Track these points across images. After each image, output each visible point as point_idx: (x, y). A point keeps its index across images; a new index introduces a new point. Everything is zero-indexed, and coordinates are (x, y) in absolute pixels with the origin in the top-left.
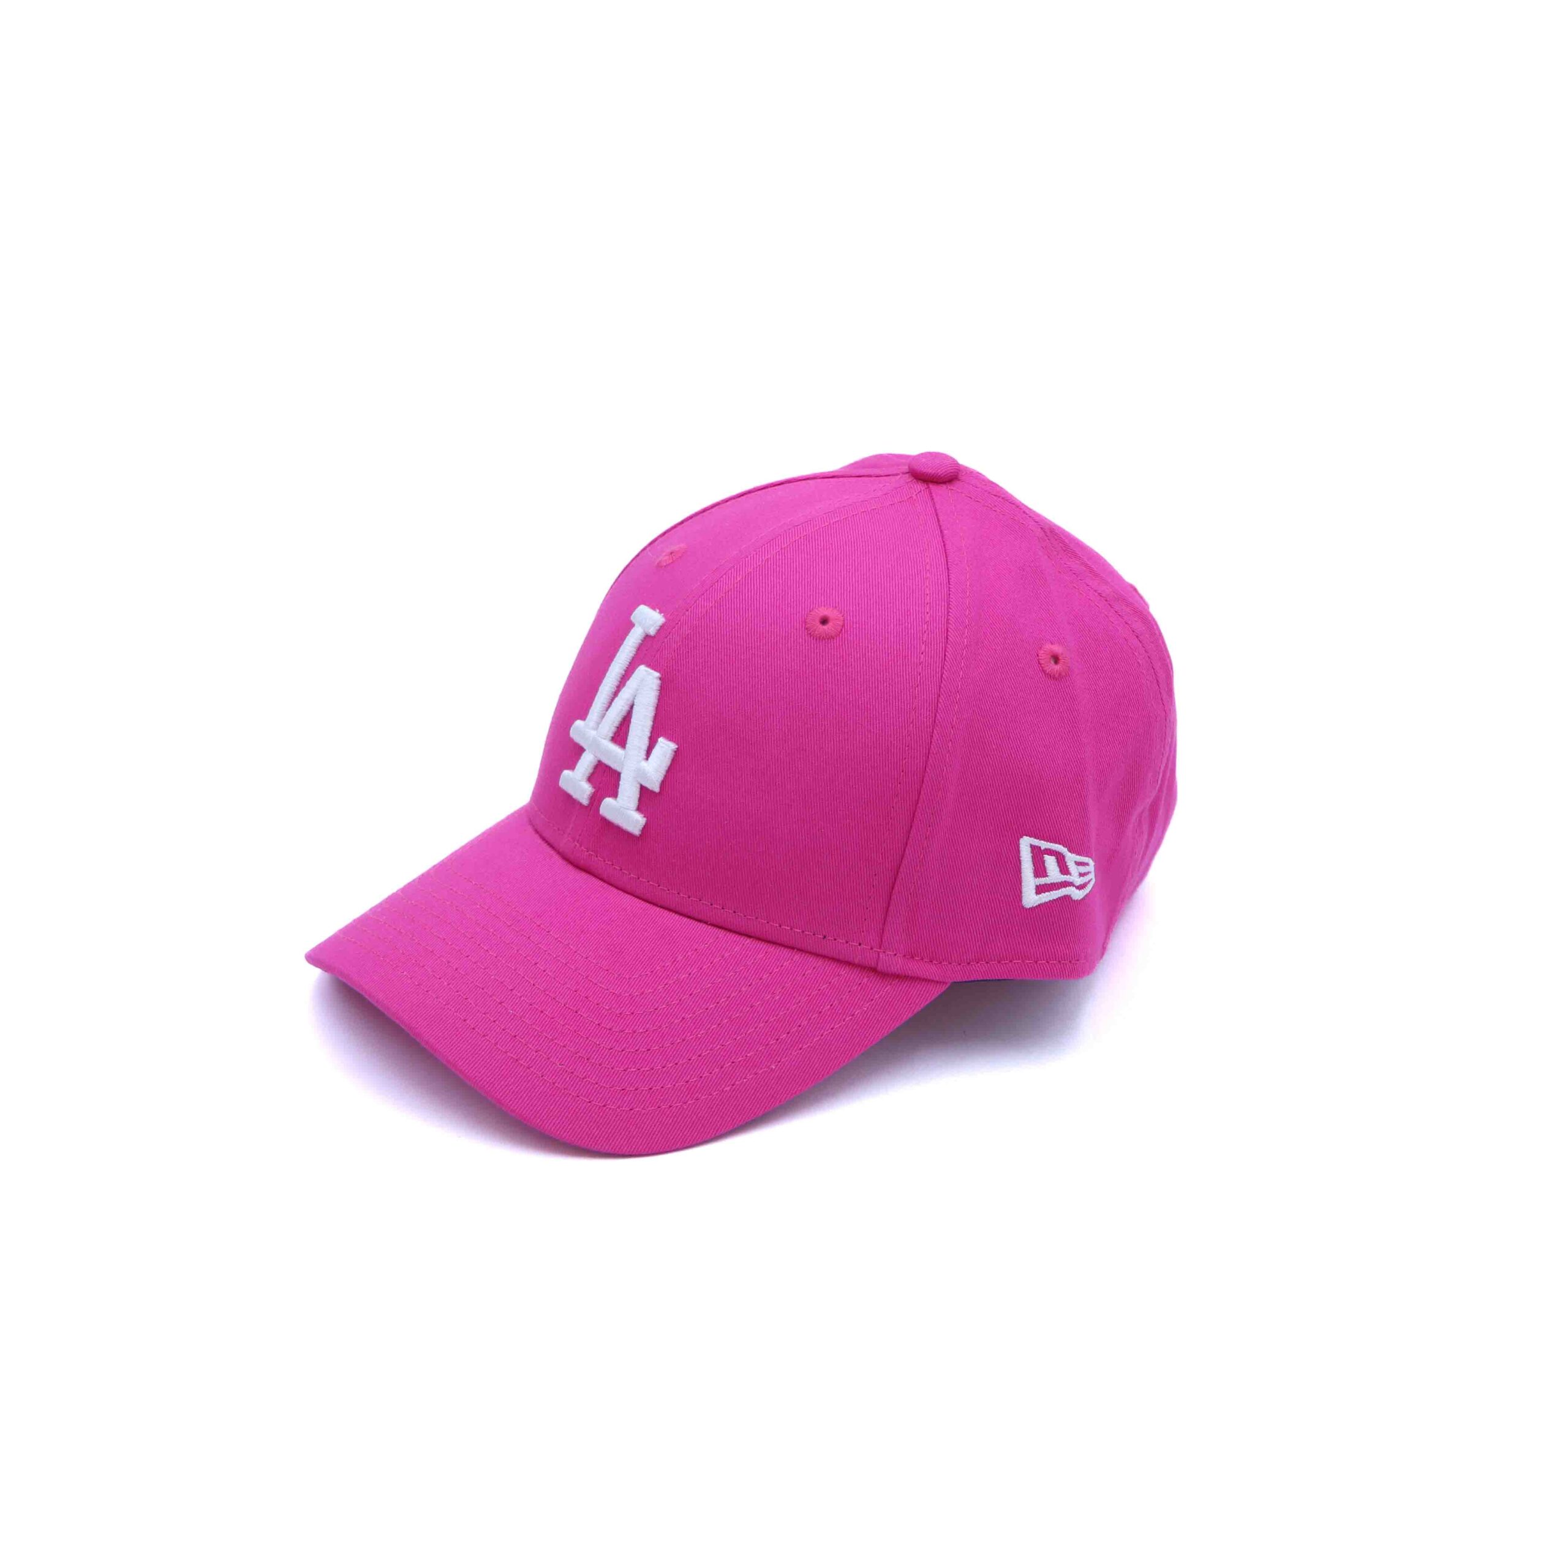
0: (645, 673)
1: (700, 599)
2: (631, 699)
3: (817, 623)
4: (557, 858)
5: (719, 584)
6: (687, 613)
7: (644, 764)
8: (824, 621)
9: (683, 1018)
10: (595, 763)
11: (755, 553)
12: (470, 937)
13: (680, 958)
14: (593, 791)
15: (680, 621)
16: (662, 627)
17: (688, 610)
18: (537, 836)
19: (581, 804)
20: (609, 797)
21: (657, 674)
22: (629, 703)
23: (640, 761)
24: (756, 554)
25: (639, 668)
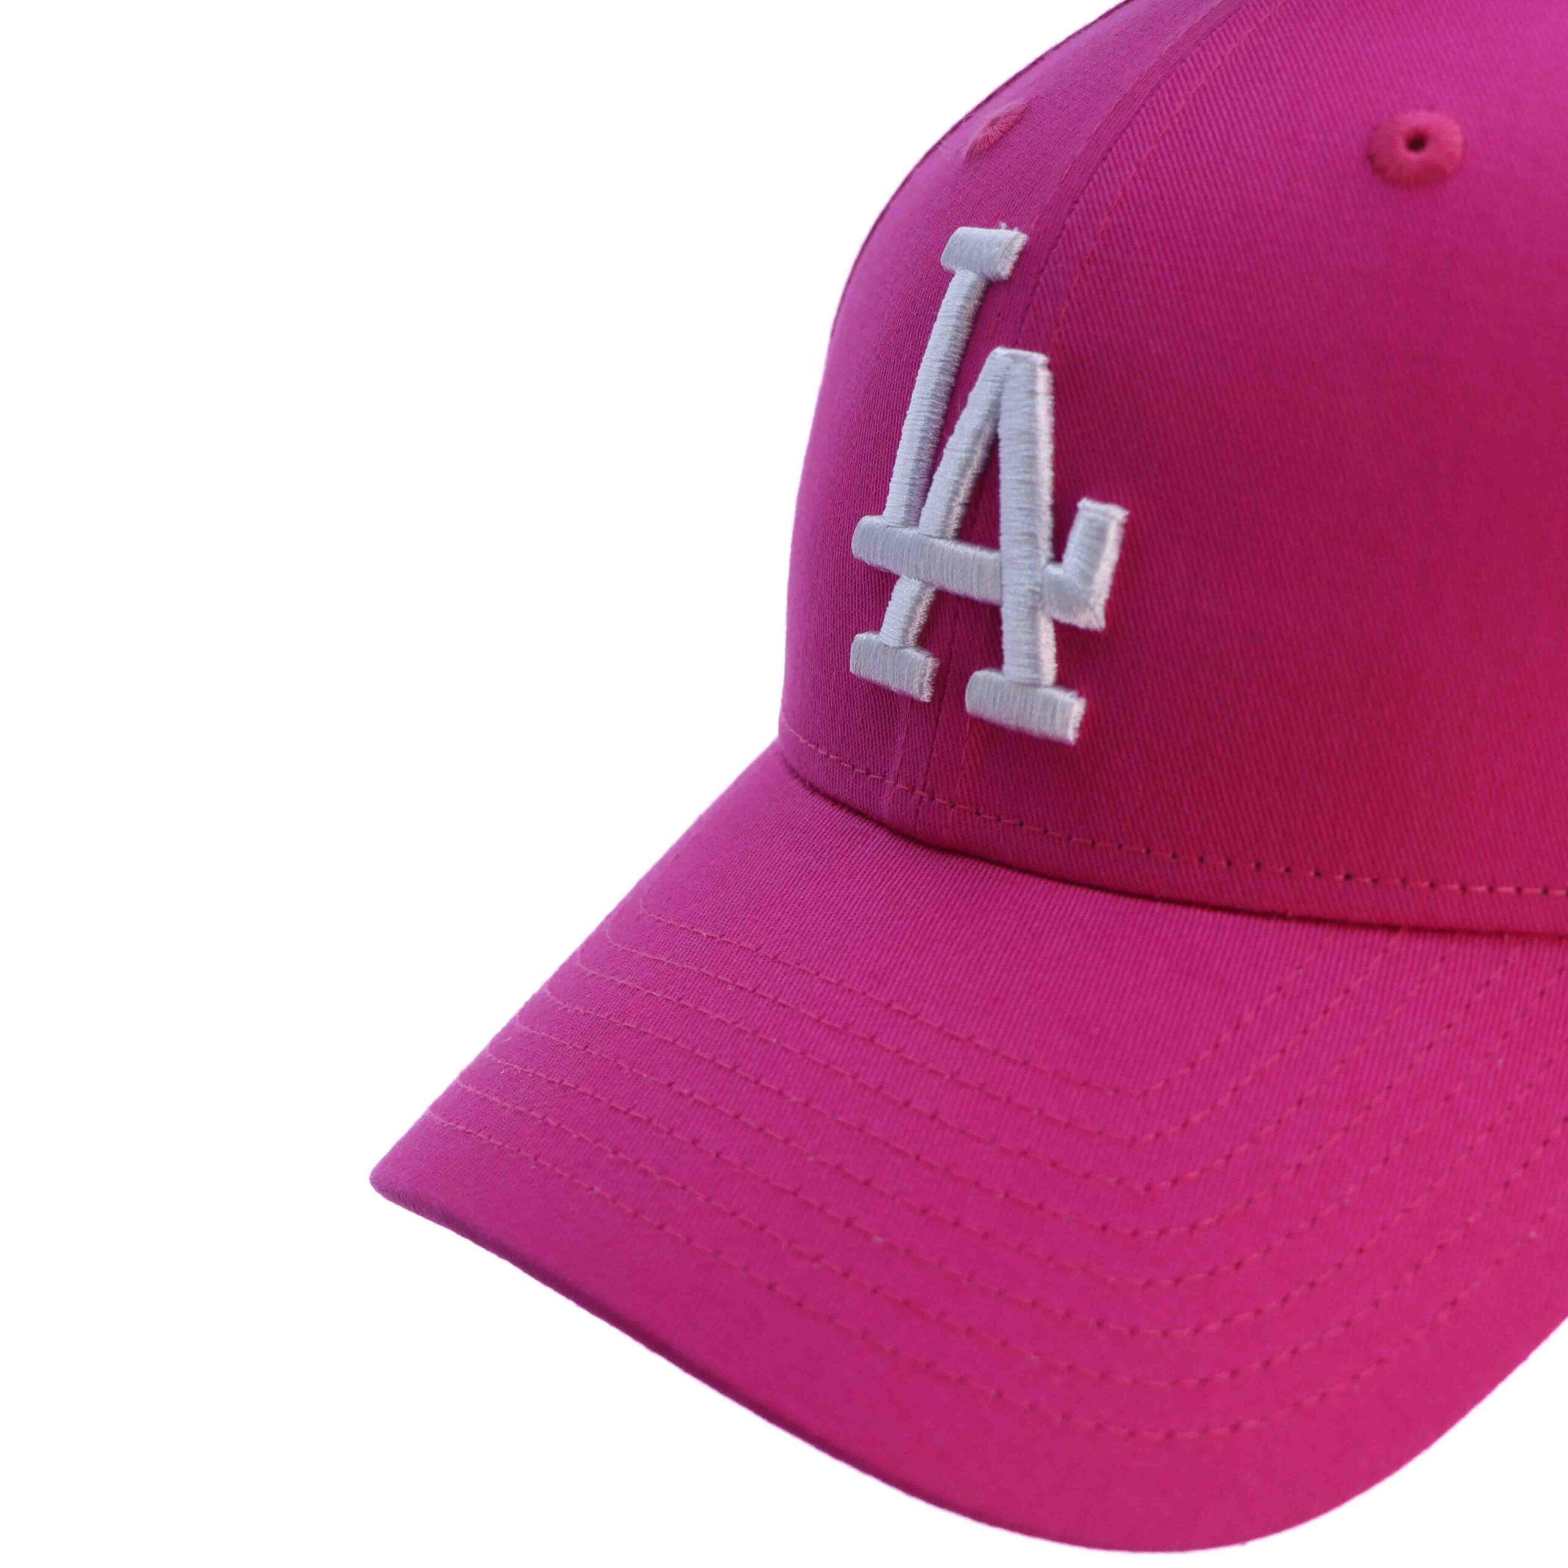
0: (1009, 359)
1: (1100, 170)
2: (988, 430)
3: (1402, 149)
4: (880, 838)
5: (1135, 128)
6: (1077, 207)
7: (1054, 570)
8: (1417, 142)
9: (1299, 1166)
10: (928, 597)
11: (1198, 49)
12: (729, 1067)
13: (1248, 1017)
14: (937, 665)
15: (1064, 227)
16: (1024, 254)
17: (1077, 202)
18: (816, 798)
19: (913, 702)
20: (980, 668)
21: (1040, 358)
22: (984, 439)
23: (1045, 567)
24: (1203, 49)
25: (992, 354)
